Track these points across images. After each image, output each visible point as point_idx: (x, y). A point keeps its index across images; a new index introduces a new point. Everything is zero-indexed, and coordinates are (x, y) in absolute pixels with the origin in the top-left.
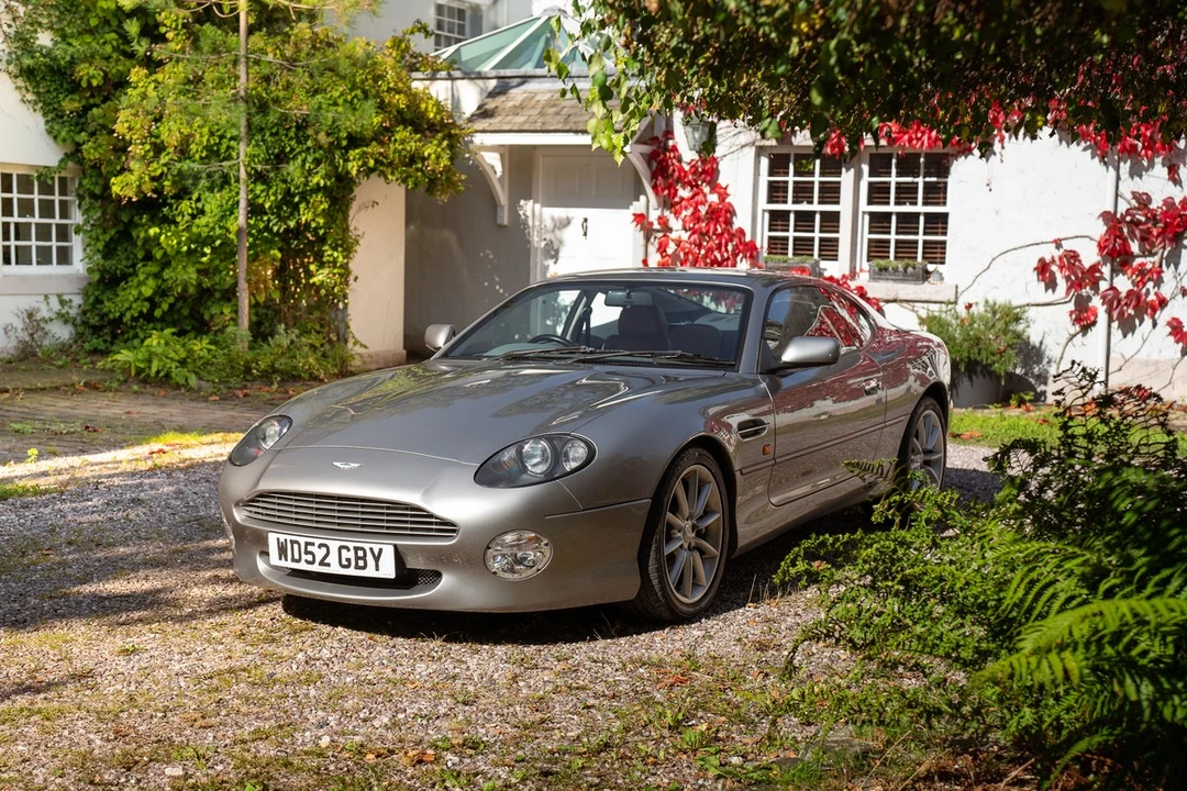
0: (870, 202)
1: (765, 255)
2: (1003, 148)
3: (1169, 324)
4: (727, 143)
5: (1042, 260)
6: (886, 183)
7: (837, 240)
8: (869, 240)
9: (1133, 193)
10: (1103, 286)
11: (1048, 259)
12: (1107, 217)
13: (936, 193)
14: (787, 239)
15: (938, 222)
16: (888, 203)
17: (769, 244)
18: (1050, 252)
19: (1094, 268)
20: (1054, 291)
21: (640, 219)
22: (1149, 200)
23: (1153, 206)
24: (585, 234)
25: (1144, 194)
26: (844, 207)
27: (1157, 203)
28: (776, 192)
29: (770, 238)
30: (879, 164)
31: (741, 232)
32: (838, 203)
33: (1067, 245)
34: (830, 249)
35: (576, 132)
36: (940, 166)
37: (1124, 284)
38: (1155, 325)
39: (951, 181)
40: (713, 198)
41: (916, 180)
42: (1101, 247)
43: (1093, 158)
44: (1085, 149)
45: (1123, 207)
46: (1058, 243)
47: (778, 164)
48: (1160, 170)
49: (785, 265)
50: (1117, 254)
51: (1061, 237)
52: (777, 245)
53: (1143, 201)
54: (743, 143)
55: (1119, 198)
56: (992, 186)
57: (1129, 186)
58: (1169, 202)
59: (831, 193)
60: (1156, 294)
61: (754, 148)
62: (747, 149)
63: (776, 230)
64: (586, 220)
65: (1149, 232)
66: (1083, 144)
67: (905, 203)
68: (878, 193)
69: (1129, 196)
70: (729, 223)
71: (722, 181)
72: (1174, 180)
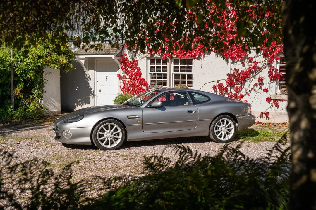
0: (174, 72)
1: (150, 84)
2: (204, 57)
4: (139, 57)
5: (214, 86)
6: (178, 66)
7: (166, 81)
8: (174, 81)
9: (235, 69)
10: (229, 92)
11: (216, 85)
12: (228, 74)
13: (190, 69)
14: (155, 80)
15: (190, 76)
16: (178, 72)
17: (151, 82)
18: (216, 84)
19: (226, 87)
20: (216, 93)
21: (119, 76)
22: (238, 70)
23: (239, 72)
24: (107, 80)
25: (237, 69)
26: (168, 73)
28: (152, 69)
29: (151, 80)
30: (176, 62)
31: (143, 79)
32: (166, 71)
33: (220, 82)
34: (165, 83)
35: (101, 54)
36: (190, 62)
37: (233, 91)
39: (193, 65)
40: (136, 70)
41: (185, 65)
42: (227, 82)
44: (222, 57)
45: (232, 72)
46: (218, 81)
47: (152, 62)
48: (240, 63)
49: (154, 87)
50: (231, 84)
51: (219, 80)
52: (153, 82)
53: (237, 70)
54: (143, 57)
55: (231, 70)
56: (202, 67)
57: (234, 67)
58: (243, 71)
59: (165, 69)
60: (241, 94)
61: (146, 58)
62: (144, 58)
63: (153, 78)
64: (107, 76)
65: (238, 78)
67: (183, 72)
68: (176, 69)
69: (234, 70)
70: (140, 76)
71: (138, 66)
72: (244, 65)
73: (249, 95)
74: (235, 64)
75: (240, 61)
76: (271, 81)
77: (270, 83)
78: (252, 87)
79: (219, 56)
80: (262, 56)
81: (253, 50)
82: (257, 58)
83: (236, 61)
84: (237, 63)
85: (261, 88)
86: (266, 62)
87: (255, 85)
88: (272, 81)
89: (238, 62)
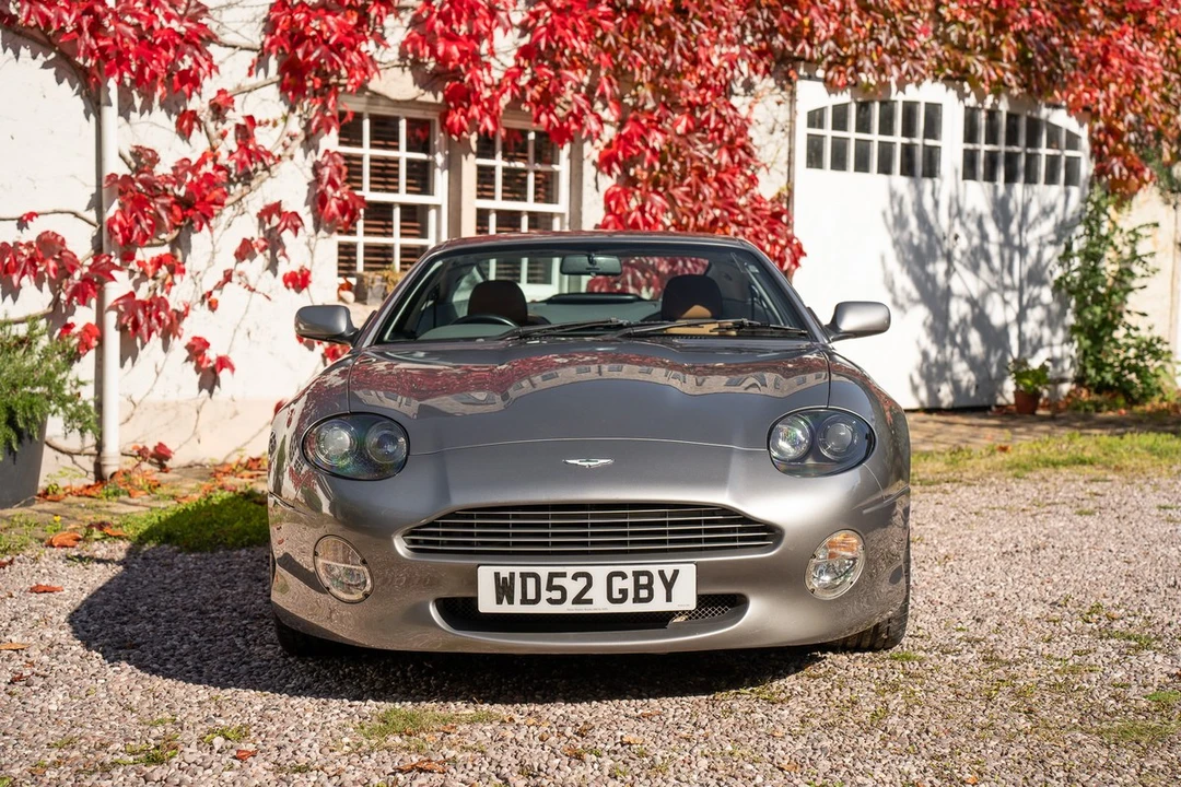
3: (189, 347)
9: (133, 148)
11: (11, 244)
20: (15, 299)
22: (154, 160)
25: (147, 149)
27: (163, 169)
33: (39, 225)
38: (166, 347)
43: (59, 81)
44: (46, 66)
48: (159, 115)
50: (118, 242)
53: (143, 158)
58: (183, 166)
66: (41, 58)
72: (185, 134)
73: (213, 306)
74: (134, 116)
75: (162, 105)
76: (317, 231)
77: (313, 240)
78: (227, 260)
79: (25, 52)
80: (274, 91)
81: (230, 50)
82: (250, 96)
83: (138, 102)
84: (142, 113)
85: (273, 266)
86: (295, 126)
87: (245, 251)
88: (322, 233)
89: (147, 107)
